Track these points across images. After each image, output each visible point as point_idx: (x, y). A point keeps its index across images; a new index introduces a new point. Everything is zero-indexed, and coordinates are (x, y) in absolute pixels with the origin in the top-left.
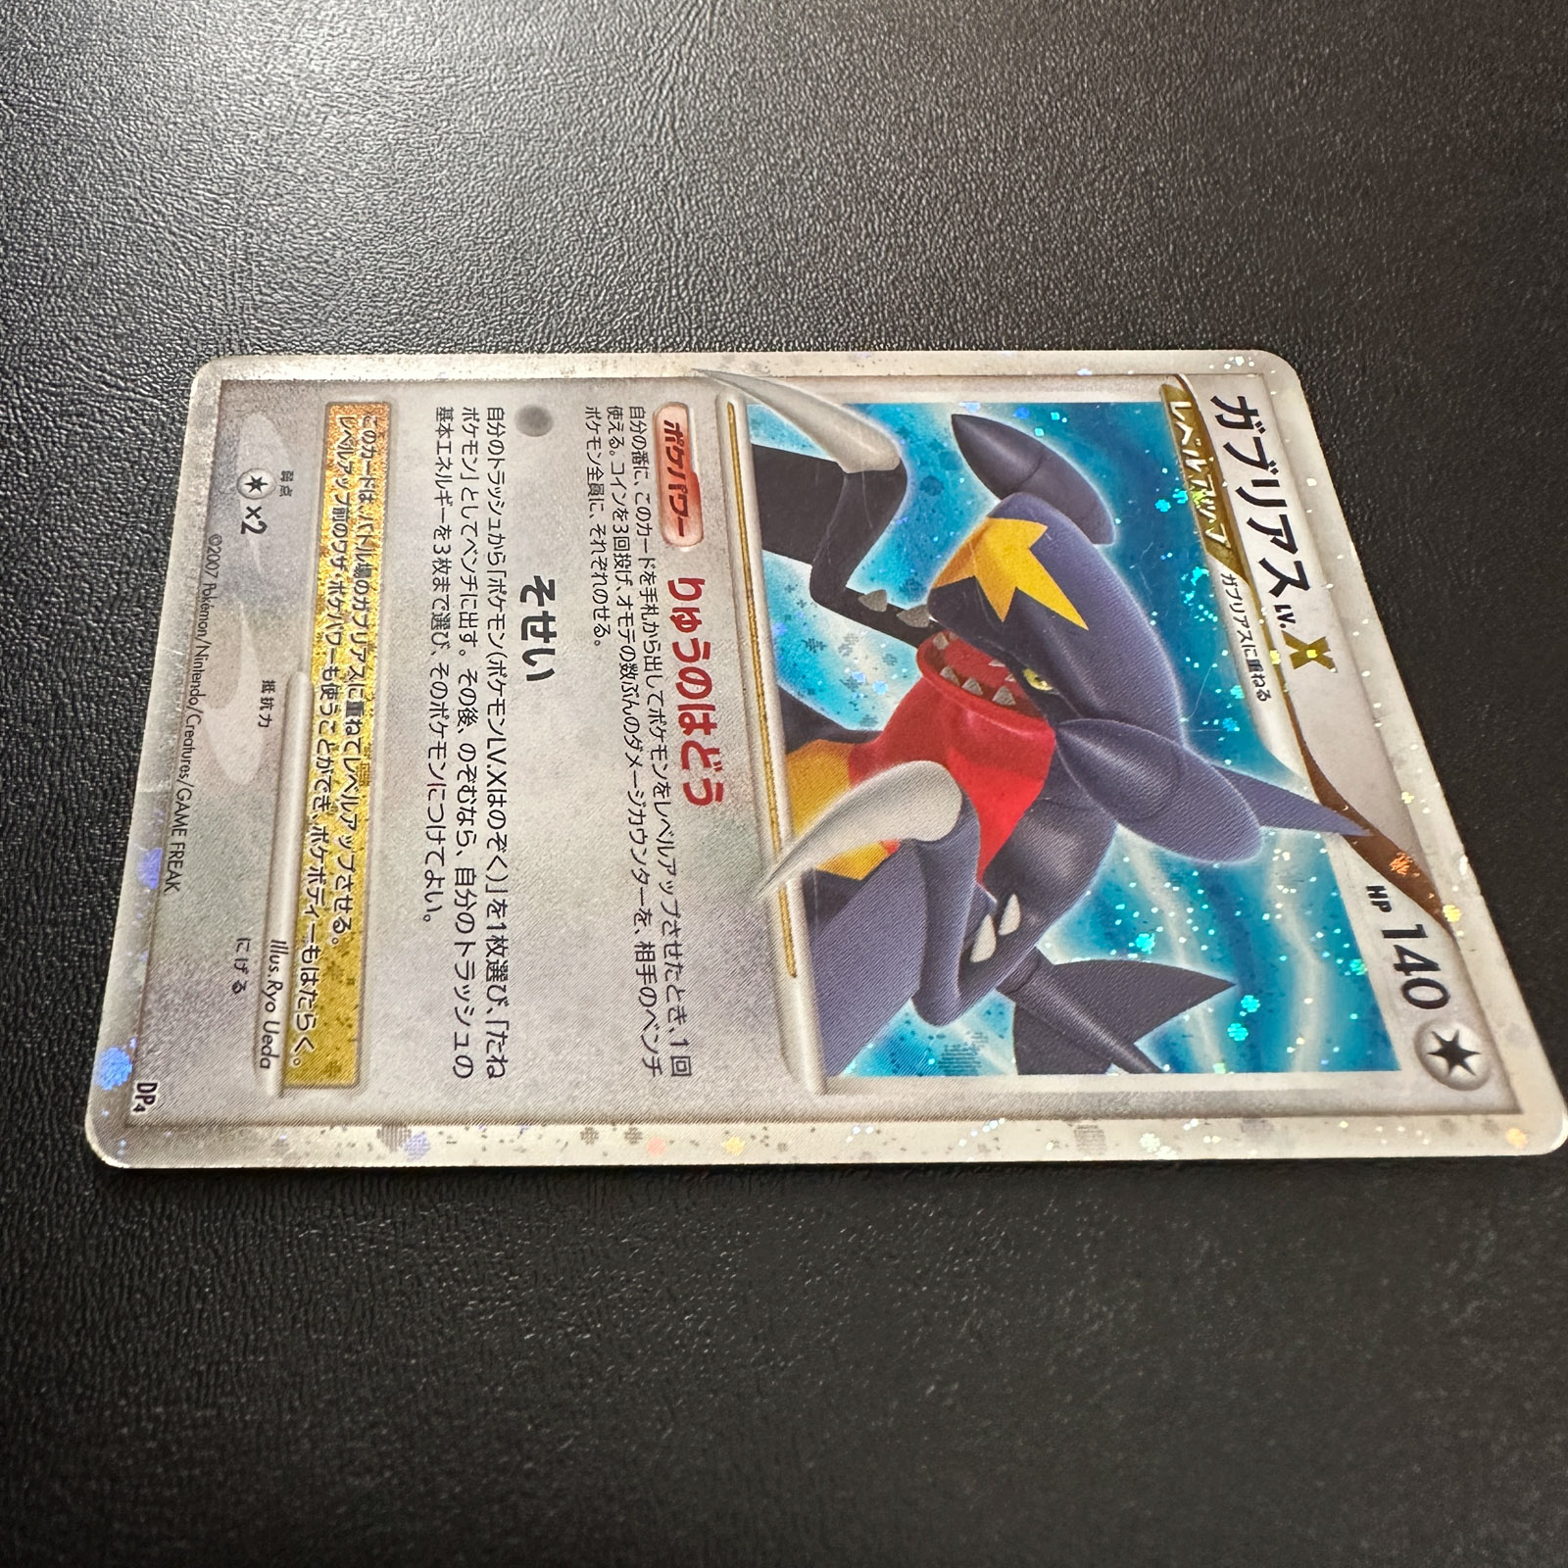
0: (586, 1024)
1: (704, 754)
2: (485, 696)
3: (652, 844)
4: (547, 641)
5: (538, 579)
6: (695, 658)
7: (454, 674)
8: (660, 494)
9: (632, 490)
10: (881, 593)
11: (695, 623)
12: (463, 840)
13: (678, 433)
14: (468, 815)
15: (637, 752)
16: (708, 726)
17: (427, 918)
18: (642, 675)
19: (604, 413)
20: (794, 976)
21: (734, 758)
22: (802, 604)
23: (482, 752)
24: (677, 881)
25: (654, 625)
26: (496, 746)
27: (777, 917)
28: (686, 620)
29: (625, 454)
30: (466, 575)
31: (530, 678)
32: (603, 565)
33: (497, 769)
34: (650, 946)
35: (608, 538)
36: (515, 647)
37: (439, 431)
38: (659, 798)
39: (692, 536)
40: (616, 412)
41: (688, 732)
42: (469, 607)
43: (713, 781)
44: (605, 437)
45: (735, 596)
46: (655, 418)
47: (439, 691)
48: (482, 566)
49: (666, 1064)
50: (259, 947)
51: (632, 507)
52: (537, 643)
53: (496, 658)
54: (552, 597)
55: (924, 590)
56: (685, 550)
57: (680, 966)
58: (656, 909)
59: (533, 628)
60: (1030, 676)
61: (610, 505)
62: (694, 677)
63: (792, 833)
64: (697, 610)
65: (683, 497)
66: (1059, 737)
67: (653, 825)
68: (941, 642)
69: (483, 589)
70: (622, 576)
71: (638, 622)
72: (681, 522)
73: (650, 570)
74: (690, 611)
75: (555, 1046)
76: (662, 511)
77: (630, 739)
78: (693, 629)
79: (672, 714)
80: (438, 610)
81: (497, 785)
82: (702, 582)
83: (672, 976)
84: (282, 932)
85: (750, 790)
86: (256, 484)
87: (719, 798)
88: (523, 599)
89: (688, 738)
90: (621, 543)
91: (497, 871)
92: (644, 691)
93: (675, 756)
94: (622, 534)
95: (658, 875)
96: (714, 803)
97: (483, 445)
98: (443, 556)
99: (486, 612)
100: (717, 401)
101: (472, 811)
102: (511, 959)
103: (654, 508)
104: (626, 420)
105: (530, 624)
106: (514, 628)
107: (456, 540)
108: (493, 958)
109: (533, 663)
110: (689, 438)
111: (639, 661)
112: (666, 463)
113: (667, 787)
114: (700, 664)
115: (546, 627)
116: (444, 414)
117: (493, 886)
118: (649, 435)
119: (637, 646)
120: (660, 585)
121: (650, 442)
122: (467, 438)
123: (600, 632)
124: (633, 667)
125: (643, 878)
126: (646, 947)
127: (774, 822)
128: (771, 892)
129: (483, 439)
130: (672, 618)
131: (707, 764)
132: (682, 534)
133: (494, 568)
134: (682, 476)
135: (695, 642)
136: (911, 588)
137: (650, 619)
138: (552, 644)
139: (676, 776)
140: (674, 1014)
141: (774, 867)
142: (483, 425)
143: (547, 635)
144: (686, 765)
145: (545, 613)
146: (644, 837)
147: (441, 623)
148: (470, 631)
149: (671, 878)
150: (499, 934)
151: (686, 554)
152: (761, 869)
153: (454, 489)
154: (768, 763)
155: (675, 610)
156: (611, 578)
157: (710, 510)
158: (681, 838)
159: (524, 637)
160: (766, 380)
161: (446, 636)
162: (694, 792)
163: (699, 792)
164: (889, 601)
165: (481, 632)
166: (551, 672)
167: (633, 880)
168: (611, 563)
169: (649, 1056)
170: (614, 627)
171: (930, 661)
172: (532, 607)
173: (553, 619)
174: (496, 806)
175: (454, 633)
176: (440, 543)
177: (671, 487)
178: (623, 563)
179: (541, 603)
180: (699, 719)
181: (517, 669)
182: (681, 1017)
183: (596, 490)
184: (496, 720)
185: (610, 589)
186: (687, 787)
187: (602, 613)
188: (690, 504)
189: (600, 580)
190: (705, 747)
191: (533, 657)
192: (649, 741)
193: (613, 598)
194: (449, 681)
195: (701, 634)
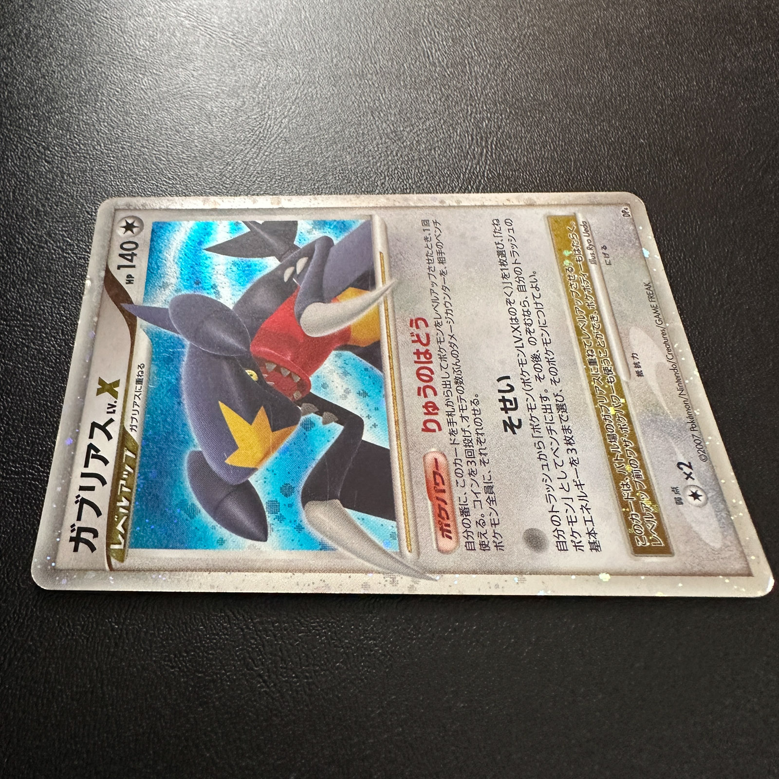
0: (463, 236)
1: (419, 340)
2: (529, 367)
3: (441, 301)
5: (514, 432)
6: (425, 387)
7: (548, 380)
8: (450, 487)
9: (467, 489)
10: (325, 423)
11: (426, 406)
12: (525, 303)
13: (441, 529)
14: (526, 313)
15: (451, 341)
16: (418, 353)
17: (535, 273)
18: (452, 379)
19: (491, 545)
20: (380, 253)
21: (405, 337)
22: (369, 417)
23: (525, 341)
24: (429, 287)
25: (448, 405)
26: (519, 344)
28: (431, 408)
29: (474, 516)
30: (554, 435)
31: (508, 378)
32: (479, 441)
33: (517, 334)
35: (478, 458)
36: (519, 393)
37: (595, 534)
38: (439, 320)
39: (430, 459)
40: (484, 546)
41: (427, 350)
42: (548, 416)
43: (414, 328)
44: (488, 527)
45: (405, 422)
46: (458, 541)
47: (553, 371)
48: (546, 440)
49: (432, 224)
50: (601, 262)
51: (467, 478)
52: (508, 396)
53: (528, 388)
54: (504, 422)
55: (302, 425)
56: (433, 450)
57: (427, 255)
58: (438, 276)
59: (511, 404)
60: (255, 378)
61: (479, 478)
62: (425, 377)
64: (425, 414)
65: (437, 484)
66: (248, 347)
67: (441, 310)
68: (297, 395)
69: (543, 426)
70: (467, 434)
71: (456, 408)
72: (437, 468)
73: (453, 437)
74: (429, 413)
75: (475, 229)
76: (448, 475)
77: (455, 348)
78: (427, 403)
79: (435, 359)
80: (564, 414)
81: (516, 326)
82: (423, 430)
83: (430, 252)
84: (593, 267)
85: (398, 324)
87: (412, 321)
88: (520, 421)
89: (427, 348)
90: (470, 454)
91: (508, 291)
92: (450, 371)
93: (433, 340)
94: (470, 460)
95: (438, 290)
96: (414, 319)
97: (564, 522)
98: (570, 447)
99: (538, 413)
100: (419, 554)
101: (524, 315)
102: (497, 259)
103: (454, 478)
104: (477, 540)
105: (514, 406)
106: (522, 404)
107: (564, 456)
108: (504, 259)
109: (508, 385)
110: (435, 527)
111: (454, 386)
112: (448, 508)
113: (436, 325)
114: (422, 384)
115: (505, 405)
116: (595, 547)
117: (509, 285)
118: (461, 529)
119: (455, 394)
120: (446, 428)
121: (460, 525)
122: (576, 528)
123: (475, 402)
124: (456, 383)
125: (444, 288)
126: (441, 263)
127: (386, 310)
129: (566, 528)
130: (438, 409)
131: (418, 336)
132: (436, 460)
133: (540, 439)
134: (437, 498)
135: (426, 396)
136: (308, 426)
137: (450, 409)
138: (500, 396)
139: (432, 331)
140: (429, 239)
141: (387, 292)
142: (568, 538)
143: (503, 400)
144: (428, 335)
145: (506, 413)
146: (445, 305)
147: (561, 408)
148: (544, 403)
149: (432, 288)
150: (503, 267)
151: (432, 446)
152: (394, 291)
153: (575, 491)
154: (389, 336)
155: (437, 414)
156: (473, 432)
157: (420, 476)
158: (429, 304)
159: (515, 399)
160: (388, 571)
161: (557, 400)
162: (423, 323)
163: (421, 323)
164: (321, 418)
165: (539, 403)
166: (499, 380)
167: (448, 287)
168: (474, 441)
169: (438, 226)
170: (468, 404)
171: (304, 385)
172: (514, 415)
173: (502, 409)
174: (514, 317)
175: (552, 402)
176: (574, 455)
177: (444, 491)
178: (468, 443)
179: (510, 418)
180: (422, 357)
181: (516, 382)
182: (426, 239)
183: (489, 489)
184: (521, 356)
185: (474, 426)
186: (427, 325)
187: (476, 412)
188: (432, 479)
189: (480, 432)
190: (419, 344)
191: (509, 388)
192: (445, 345)
193: (471, 421)
194: (549, 376)
195: (423, 401)
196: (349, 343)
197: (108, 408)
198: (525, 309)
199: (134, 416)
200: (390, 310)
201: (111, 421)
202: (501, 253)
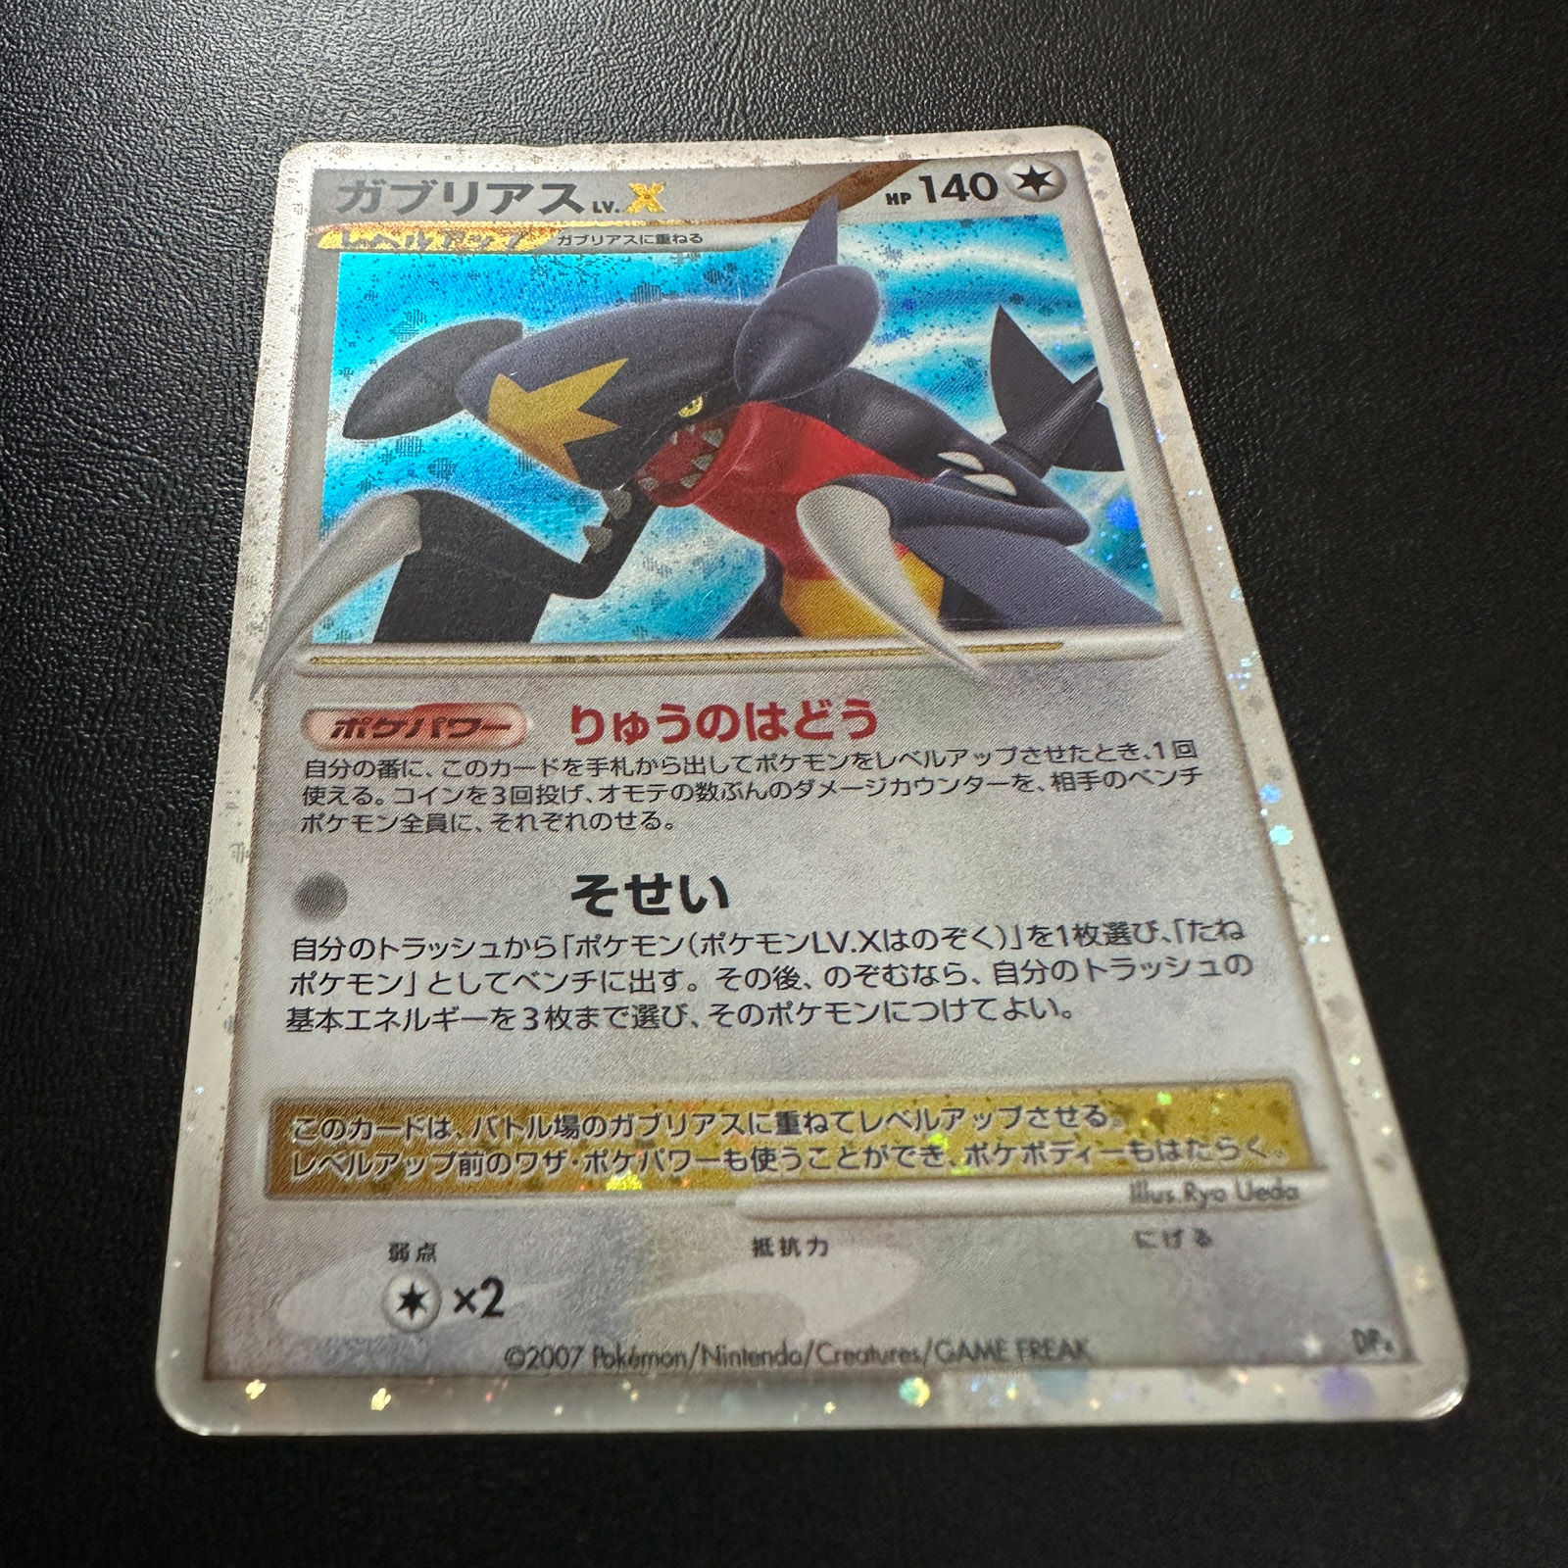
1: (808, 716)
2: (754, 956)
3: (932, 772)
4: (669, 885)
5: (576, 896)
6: (684, 721)
7: (724, 997)
8: (445, 748)
9: (440, 780)
10: (589, 532)
11: (634, 718)
12: (958, 977)
13: (353, 722)
14: (924, 973)
15: (816, 786)
16: (774, 711)
17: (1067, 1016)
18: (710, 777)
19: (314, 810)
20: (1061, 644)
21: (814, 688)
22: (605, 608)
23: (834, 959)
24: (974, 748)
25: (641, 762)
26: (824, 943)
27: (999, 656)
28: (632, 728)
29: (380, 786)
30: (570, 986)
31: (724, 902)
32: (552, 818)
33: (855, 942)
34: (1055, 776)
35: (513, 811)
36: (679, 922)
37: (329, 1028)
38: (874, 764)
39: (511, 716)
40: (313, 796)
41: (785, 732)
42: (622, 982)
43: (845, 709)
44: (352, 810)
45: (595, 675)
46: (328, 747)
47: (749, 1014)
48: (557, 965)
49: (1186, 763)
50: (1145, 1218)
51: (465, 782)
52: (672, 898)
53: (698, 946)
54: (605, 879)
55: (581, 492)
56: (530, 724)
57: (1073, 749)
58: (1011, 770)
59: (650, 901)
60: (685, 412)
61: (463, 806)
62: (713, 720)
63: (897, 637)
64: (617, 716)
65: (452, 723)
66: (758, 398)
67: (908, 771)
68: (650, 483)
69: (595, 964)
70: (570, 796)
71: (635, 780)
72: (487, 727)
73: (561, 765)
74: (618, 723)
76: (471, 747)
77: (798, 793)
78: (643, 720)
79: (760, 747)
80: (629, 1021)
81: (878, 940)
82: (576, 709)
83: (1086, 756)
84: (1118, 1189)
85: (851, 674)
86: (412, 1301)
87: (866, 704)
88: (608, 913)
89: (792, 733)
90: (522, 795)
91: (991, 937)
92: (733, 775)
93: (817, 746)
94: (507, 794)
95: (967, 767)
96: (872, 709)
97: (357, 965)
98: (542, 1018)
99: (629, 959)
100: (304, 677)
101: (918, 968)
102: (1097, 919)
103: (466, 757)
104: (328, 784)
105: (645, 904)
106: (650, 925)
107: (518, 999)
108: (1101, 939)
109: (702, 902)
110: (360, 710)
111: (693, 780)
112: (398, 738)
113: (858, 756)
114: (691, 715)
115: (648, 886)
116: (299, 1020)
117: (1012, 943)
118: (353, 757)
119: (671, 782)
120: (584, 754)
121: (363, 756)
122: (344, 989)
123: (651, 821)
124: (701, 787)
125: (975, 782)
126: (1057, 781)
127: (889, 652)
128: (971, 659)
129: (346, 966)
130: (630, 741)
131: (823, 714)
132: (507, 727)
133: (560, 951)
134: (419, 723)
135: (661, 720)
136: (579, 501)
137: (631, 765)
138: (672, 878)
139: (842, 746)
140: (1129, 755)
141: (941, 656)
142: (323, 967)
143: (661, 884)
144: (829, 735)
145: (628, 887)
146: (923, 780)
147: (647, 1017)
148: (658, 980)
149: (970, 754)
150: (1071, 934)
151: (538, 722)
152: (947, 668)
153: (429, 1006)
154: (814, 654)
155: (618, 738)
156: (576, 808)
157: (467, 692)
158: (919, 743)
159: (665, 911)
161: (668, 1009)
162: (861, 728)
163: (860, 724)
164: (599, 525)
165: (658, 965)
166: (715, 881)
167: (980, 791)
168: (551, 808)
169: (1181, 780)
170: (646, 806)
172: (622, 902)
173: (636, 878)
174: (907, 940)
175: (662, 998)
176: (520, 1020)
177: (435, 735)
178: (548, 795)
179: (614, 892)
180: (766, 720)
181: (711, 920)
182: (1130, 748)
183: (439, 823)
184: (787, 945)
185: (589, 811)
186: (856, 736)
187: (625, 822)
188: (461, 715)
189: (576, 822)
190: (802, 715)
191: (694, 901)
192: (801, 772)
193: (603, 807)
194: (736, 1001)
195: (650, 712)
196: (786, 578)
197: (604, 203)
198: (937, 974)
199: (589, 239)
200: (890, 660)
201: (578, 209)
202: (1118, 933)
